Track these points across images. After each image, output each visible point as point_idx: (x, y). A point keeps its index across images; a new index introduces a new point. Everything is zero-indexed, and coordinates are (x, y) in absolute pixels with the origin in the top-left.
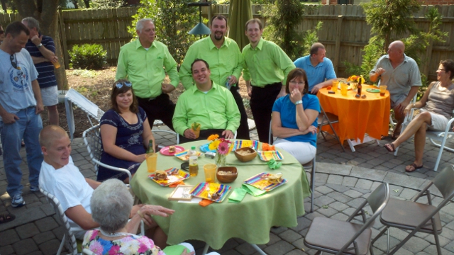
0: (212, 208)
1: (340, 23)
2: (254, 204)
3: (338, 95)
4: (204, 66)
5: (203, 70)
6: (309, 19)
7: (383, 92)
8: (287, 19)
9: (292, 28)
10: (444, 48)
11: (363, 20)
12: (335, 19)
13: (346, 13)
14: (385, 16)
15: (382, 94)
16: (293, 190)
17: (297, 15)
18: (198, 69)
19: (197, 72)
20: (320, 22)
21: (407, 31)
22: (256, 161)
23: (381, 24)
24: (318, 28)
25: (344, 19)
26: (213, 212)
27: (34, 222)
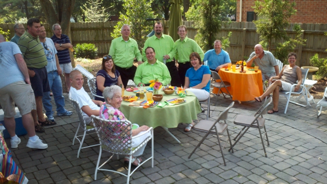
0: (149, 109)
1: (244, 34)
2: (169, 109)
3: (230, 71)
4: (152, 51)
5: (151, 53)
6: (226, 31)
7: (257, 70)
8: (209, 30)
9: (213, 36)
10: (309, 49)
11: (254, 31)
12: (241, 31)
13: (248, 27)
14: (268, 29)
15: (256, 71)
16: (189, 105)
17: (215, 28)
18: (149, 52)
19: (148, 53)
20: (231, 32)
21: (282, 38)
22: (174, 94)
23: (266, 34)
24: (229, 35)
25: (247, 31)
26: (149, 111)
27: (61, 126)
